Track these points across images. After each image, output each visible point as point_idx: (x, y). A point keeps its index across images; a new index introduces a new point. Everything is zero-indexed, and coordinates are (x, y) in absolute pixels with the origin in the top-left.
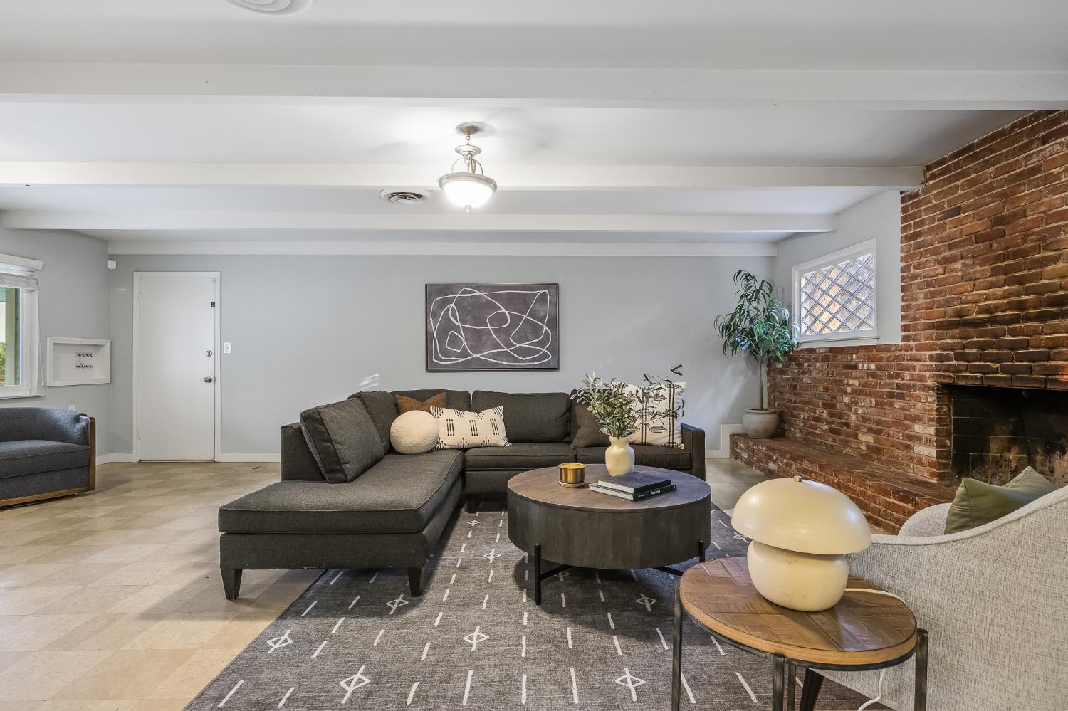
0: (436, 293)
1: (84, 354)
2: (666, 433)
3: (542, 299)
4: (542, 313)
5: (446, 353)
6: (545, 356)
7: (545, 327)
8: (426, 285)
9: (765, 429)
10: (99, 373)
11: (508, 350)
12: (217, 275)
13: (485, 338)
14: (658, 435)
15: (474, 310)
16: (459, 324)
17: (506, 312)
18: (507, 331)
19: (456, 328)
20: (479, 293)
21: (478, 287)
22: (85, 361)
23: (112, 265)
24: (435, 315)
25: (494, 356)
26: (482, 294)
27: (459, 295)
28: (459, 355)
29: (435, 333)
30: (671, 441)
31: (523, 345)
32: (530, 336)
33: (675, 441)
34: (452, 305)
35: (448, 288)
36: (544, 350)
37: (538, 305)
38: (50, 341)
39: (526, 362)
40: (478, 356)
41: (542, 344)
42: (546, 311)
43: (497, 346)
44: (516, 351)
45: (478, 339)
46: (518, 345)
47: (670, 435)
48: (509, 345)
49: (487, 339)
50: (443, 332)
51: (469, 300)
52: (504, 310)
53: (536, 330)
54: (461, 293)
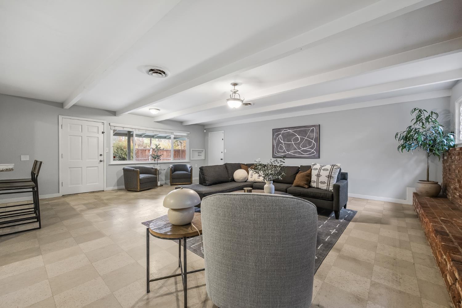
0: (276, 131)
1: (200, 152)
2: (326, 184)
3: (313, 131)
4: (312, 136)
5: (278, 152)
6: (313, 153)
7: (313, 142)
8: (273, 129)
9: (427, 191)
10: (203, 157)
11: (299, 151)
12: (223, 131)
13: (291, 146)
14: (323, 185)
15: (288, 137)
16: (283, 142)
17: (299, 137)
18: (299, 144)
19: (282, 143)
20: (289, 131)
21: (289, 128)
22: (200, 154)
23: (205, 131)
24: (275, 139)
25: (294, 153)
26: (290, 131)
27: (283, 132)
28: (283, 153)
29: (275, 145)
30: (328, 188)
31: (305, 149)
32: (307, 145)
33: (330, 188)
34: (281, 136)
35: (279, 130)
36: (313, 150)
37: (311, 133)
38: (191, 150)
39: (305, 155)
40: (289, 153)
41: (312, 148)
42: (314, 136)
43: (295, 149)
44: (303, 151)
45: (289, 147)
46: (303, 149)
47: (327, 186)
48: (300, 149)
49: (292, 147)
50: (277, 145)
51: (286, 134)
52: (298, 136)
53: (310, 143)
54: (284, 131)
